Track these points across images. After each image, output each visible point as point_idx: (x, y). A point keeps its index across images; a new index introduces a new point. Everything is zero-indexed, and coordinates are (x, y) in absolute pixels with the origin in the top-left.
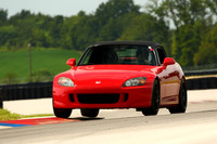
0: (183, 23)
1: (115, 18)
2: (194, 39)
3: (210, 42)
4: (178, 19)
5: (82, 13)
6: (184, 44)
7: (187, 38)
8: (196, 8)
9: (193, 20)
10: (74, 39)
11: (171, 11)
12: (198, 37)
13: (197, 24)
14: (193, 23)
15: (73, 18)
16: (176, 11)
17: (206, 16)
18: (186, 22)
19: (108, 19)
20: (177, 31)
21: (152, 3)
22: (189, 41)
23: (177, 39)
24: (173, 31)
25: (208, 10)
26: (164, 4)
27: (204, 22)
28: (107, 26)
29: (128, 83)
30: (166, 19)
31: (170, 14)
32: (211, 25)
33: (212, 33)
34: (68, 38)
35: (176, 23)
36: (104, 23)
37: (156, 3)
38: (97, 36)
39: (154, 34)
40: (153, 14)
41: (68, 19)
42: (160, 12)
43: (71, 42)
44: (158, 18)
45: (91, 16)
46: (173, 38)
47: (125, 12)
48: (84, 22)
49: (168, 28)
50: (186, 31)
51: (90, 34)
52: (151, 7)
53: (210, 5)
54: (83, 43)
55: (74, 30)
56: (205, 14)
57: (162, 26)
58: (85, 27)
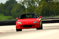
0: (29, 6)
1: (11, 5)
2: (32, 11)
3: (36, 11)
4: (28, 5)
6: (29, 12)
7: (30, 10)
8: (33, 2)
12: (33, 10)
13: (33, 6)
14: (32, 6)
16: (27, 3)
18: (30, 6)
19: (9, 5)
20: (28, 8)
21: (21, 1)
22: (31, 11)
23: (28, 10)
25: (36, 3)
26: (24, 1)
27: (35, 6)
30: (24, 5)
31: (26, 4)
33: (37, 9)
35: (27, 6)
36: (8, 6)
38: (6, 10)
39: (21, 9)
40: (21, 4)
42: (23, 3)
44: (22, 5)
45: (4, 4)
46: (27, 10)
47: (13, 3)
49: (25, 7)
50: (30, 8)
52: (21, 2)
53: (36, 1)
54: (2, 11)
56: (35, 4)
57: (23, 7)
58: (3, 7)
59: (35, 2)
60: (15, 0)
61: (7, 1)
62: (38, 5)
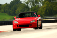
0: (33, 6)
1: (15, 5)
2: (36, 10)
3: (40, 11)
4: (32, 5)
5: (6, 3)
7: (34, 10)
8: (37, 2)
9: (35, 5)
10: (4, 10)
11: (30, 3)
12: (37, 10)
13: (37, 6)
15: (4, 5)
16: (31, 3)
17: (39, 4)
18: (34, 6)
20: (32, 8)
21: (25, 1)
24: (30, 8)
25: (40, 3)
26: (28, 1)
27: (38, 6)
28: (13, 7)
29: (31, 22)
30: (29, 5)
31: (30, 4)
32: (40, 7)
33: (41, 9)
34: (3, 10)
35: (31, 6)
36: (12, 6)
37: (26, 1)
38: (11, 9)
39: (25, 9)
40: (25, 4)
41: (3, 5)
42: (27, 3)
43: (4, 11)
44: (27, 5)
45: (9, 4)
46: (31, 10)
47: (18, 3)
48: (7, 6)
49: (29, 7)
50: (34, 8)
51: (9, 9)
52: (25, 2)
53: (40, 1)
54: (7, 11)
55: (4, 8)
57: (27, 7)
58: (7, 7)
59: (38, 2)
60: (20, 1)
61: (12, 1)
62: (41, 5)
